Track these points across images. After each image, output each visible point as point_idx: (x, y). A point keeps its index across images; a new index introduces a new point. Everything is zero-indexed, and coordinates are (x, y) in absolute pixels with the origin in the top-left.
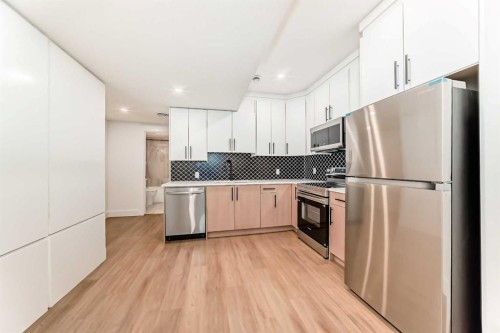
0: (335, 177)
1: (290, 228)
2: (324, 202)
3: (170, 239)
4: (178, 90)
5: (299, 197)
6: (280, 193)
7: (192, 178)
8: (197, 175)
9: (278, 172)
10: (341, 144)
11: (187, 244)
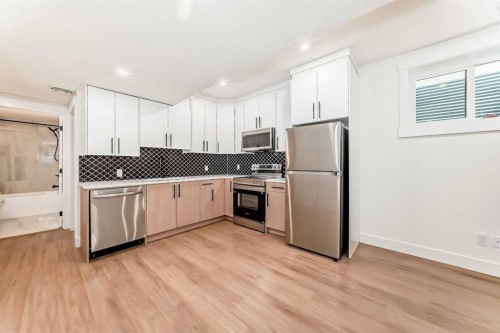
0: (259, 171)
1: (225, 218)
2: (261, 190)
3: (95, 256)
4: (123, 72)
5: (235, 190)
6: (216, 187)
7: (114, 178)
8: (120, 173)
9: (207, 168)
10: (270, 147)
11: (123, 255)
